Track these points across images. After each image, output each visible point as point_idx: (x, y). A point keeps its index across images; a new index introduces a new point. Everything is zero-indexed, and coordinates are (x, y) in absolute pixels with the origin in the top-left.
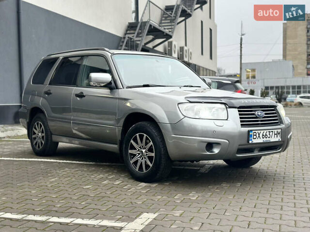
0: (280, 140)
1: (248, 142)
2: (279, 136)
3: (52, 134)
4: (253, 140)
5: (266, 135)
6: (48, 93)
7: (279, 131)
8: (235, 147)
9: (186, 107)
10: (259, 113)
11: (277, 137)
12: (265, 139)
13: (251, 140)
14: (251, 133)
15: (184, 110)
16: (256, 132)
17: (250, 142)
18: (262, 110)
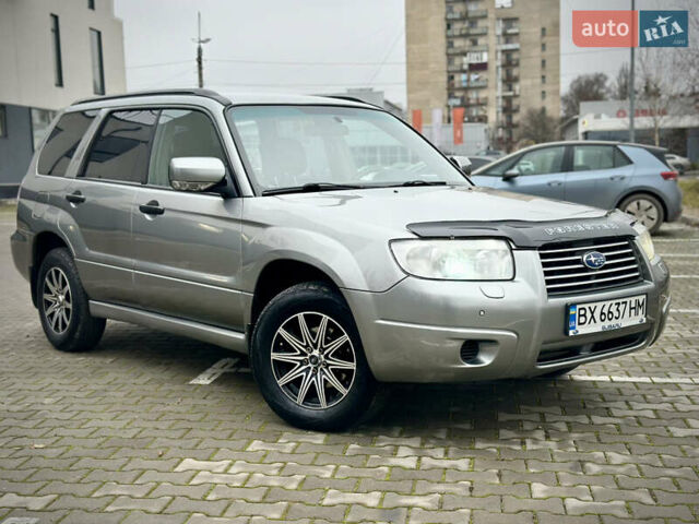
0: (644, 321)
1: (566, 333)
2: (640, 312)
3: (87, 298)
4: (578, 327)
5: (609, 312)
6: (76, 199)
7: (641, 298)
8: (534, 347)
9: (411, 251)
10: (593, 259)
11: (636, 314)
12: (607, 323)
13: (574, 328)
14: (572, 312)
15: (404, 257)
16: (586, 306)
17: (571, 333)
18: (598, 250)
